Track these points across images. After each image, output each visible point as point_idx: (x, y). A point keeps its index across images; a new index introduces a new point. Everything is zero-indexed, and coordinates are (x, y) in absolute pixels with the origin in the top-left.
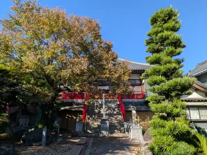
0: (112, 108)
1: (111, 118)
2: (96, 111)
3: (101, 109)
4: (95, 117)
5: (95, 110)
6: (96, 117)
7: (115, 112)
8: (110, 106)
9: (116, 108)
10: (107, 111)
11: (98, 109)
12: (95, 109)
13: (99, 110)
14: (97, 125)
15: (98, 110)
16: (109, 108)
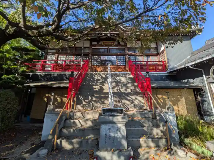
0: (122, 83)
1: (124, 101)
2: (96, 88)
3: (104, 85)
4: (92, 98)
5: (94, 87)
6: (94, 99)
7: (129, 90)
8: (119, 81)
9: (129, 83)
10: (114, 88)
11: (98, 85)
12: (94, 85)
13: (101, 86)
14: (92, 122)
15: (99, 87)
16: (118, 83)
